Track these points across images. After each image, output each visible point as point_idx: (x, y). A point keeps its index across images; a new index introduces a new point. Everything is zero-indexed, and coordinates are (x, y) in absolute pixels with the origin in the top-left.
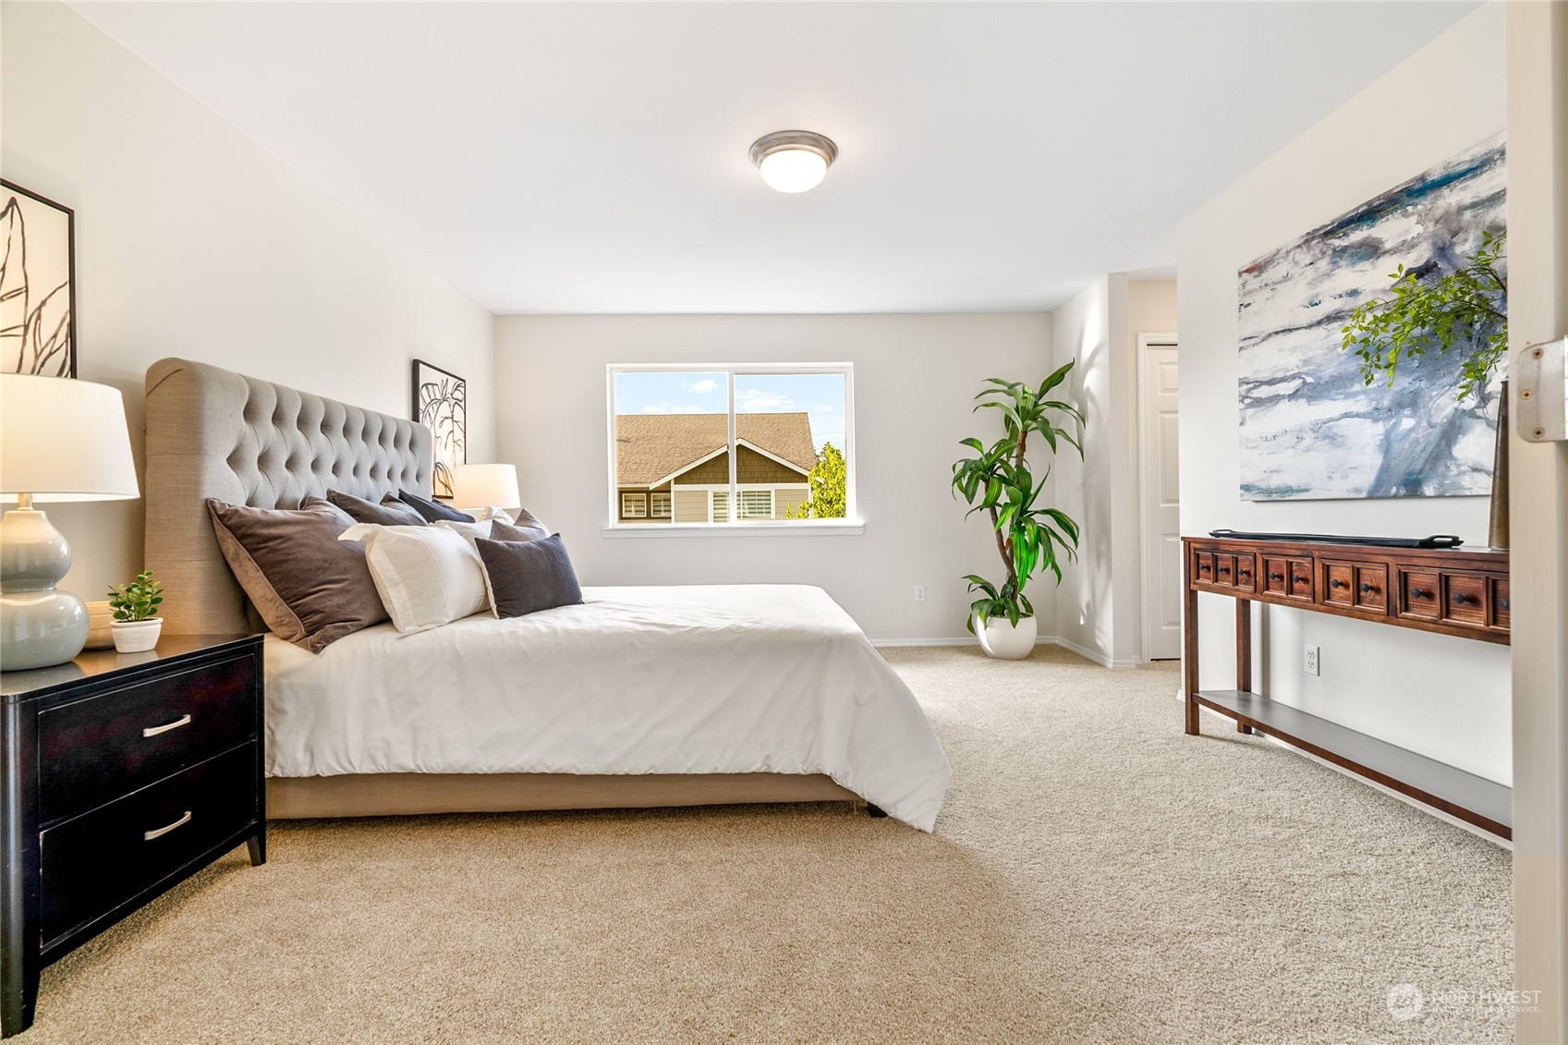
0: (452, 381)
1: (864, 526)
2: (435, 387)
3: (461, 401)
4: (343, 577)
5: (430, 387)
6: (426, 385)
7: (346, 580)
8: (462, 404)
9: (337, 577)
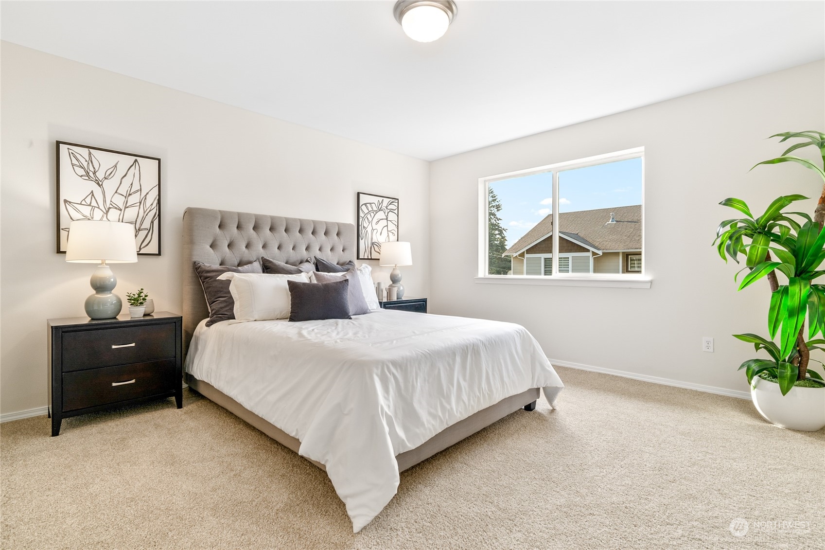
0: (386, 201)
1: (651, 282)
2: (373, 205)
3: (395, 210)
4: (226, 295)
5: (368, 205)
6: (365, 204)
7: (227, 296)
8: (396, 212)
9: (224, 295)
